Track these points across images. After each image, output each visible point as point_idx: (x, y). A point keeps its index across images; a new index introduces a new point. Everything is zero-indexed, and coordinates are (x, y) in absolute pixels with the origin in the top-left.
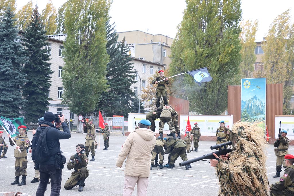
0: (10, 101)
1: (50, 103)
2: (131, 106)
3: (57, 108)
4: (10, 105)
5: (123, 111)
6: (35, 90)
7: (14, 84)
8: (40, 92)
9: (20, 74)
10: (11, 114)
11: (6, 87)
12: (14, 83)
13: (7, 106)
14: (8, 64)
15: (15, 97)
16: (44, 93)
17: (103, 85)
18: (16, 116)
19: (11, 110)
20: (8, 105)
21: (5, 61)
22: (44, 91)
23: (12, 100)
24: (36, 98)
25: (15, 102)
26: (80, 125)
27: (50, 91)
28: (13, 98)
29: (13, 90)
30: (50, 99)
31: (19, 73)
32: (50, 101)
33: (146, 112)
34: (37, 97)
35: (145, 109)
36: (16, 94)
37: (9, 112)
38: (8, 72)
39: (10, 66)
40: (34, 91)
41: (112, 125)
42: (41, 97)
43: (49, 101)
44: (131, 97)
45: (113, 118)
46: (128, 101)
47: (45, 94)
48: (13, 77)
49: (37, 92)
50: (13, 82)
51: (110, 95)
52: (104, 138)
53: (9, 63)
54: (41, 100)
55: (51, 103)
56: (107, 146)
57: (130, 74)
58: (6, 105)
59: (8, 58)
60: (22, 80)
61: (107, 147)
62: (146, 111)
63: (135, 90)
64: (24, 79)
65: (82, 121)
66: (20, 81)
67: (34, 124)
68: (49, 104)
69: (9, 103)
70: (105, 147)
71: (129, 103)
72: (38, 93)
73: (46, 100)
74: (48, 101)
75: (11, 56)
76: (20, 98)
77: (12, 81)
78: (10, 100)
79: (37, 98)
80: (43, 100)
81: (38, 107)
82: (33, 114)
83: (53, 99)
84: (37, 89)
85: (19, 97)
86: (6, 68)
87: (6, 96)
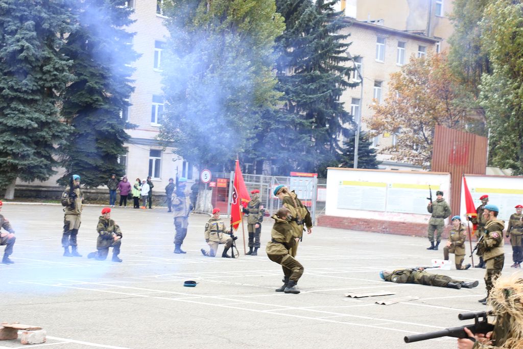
0: (30, 128)
1: (129, 137)
2: (341, 149)
3: (148, 148)
4: (30, 137)
6: (92, 102)
7: (40, 85)
8: (107, 106)
9: (56, 60)
10: (32, 161)
11: (20, 92)
12: (41, 83)
13: (23, 141)
14: (25, 34)
15: (43, 118)
16: (116, 110)
17: (265, 92)
18: (44, 166)
19: (31, 150)
20: (24, 137)
21: (18, 25)
22: (116, 106)
23: (36, 126)
24: (96, 122)
25: (42, 130)
26: (205, 195)
27: (132, 105)
28: (37, 120)
29: (36, 101)
30: (133, 127)
31: (53, 56)
32: (130, 130)
33: (380, 166)
34: (98, 120)
35: (379, 158)
36: (44, 112)
37: (28, 155)
38: (26, 55)
39: (30, 39)
40: (91, 104)
42: (109, 119)
43: (128, 132)
44: (341, 124)
45: (292, 179)
46: (334, 136)
47: (119, 114)
48: (38, 66)
50: (37, 80)
52: (251, 226)
53: (27, 29)
54: (109, 129)
55: (134, 137)
56: (256, 246)
57: (341, 64)
58: (19, 138)
59: (25, 17)
60: (60, 75)
61: (256, 248)
62: (380, 163)
63: (354, 105)
64: (65, 73)
65: (208, 184)
66: (55, 78)
67: (90, 188)
68: (127, 138)
69: (26, 133)
71: (336, 141)
73: (120, 127)
74: (124, 130)
75: (33, 13)
76: (54, 122)
77: (36, 78)
78: (30, 125)
79: (98, 123)
80: (113, 128)
81: (100, 146)
82: (86, 163)
83: (138, 126)
84: (97, 100)
85: (53, 118)
86: (20, 44)
87: (21, 115)
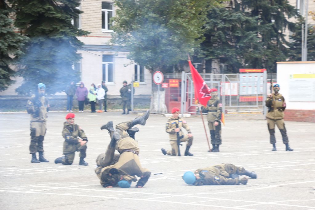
2: (287, 43)
3: (100, 53)
5: (267, 55)
6: (44, 11)
8: (58, 15)
16: (67, 18)
22: (68, 14)
24: (50, 31)
26: (157, 96)
27: (82, 12)
30: (82, 33)
32: (83, 37)
34: (51, 29)
40: (44, 13)
41: (238, 92)
42: (61, 28)
43: (81, 39)
45: (241, 75)
46: (280, 31)
47: (70, 22)
49: (51, 16)
51: (231, 16)
52: (211, 123)
55: (86, 43)
56: (218, 143)
61: (218, 145)
65: (161, 85)
68: (80, 45)
70: (214, 145)
71: (282, 35)
72: (54, 17)
73: (73, 35)
74: (77, 37)
76: (8, 33)
83: (89, 33)
84: (49, 9)
85: (8, 29)
